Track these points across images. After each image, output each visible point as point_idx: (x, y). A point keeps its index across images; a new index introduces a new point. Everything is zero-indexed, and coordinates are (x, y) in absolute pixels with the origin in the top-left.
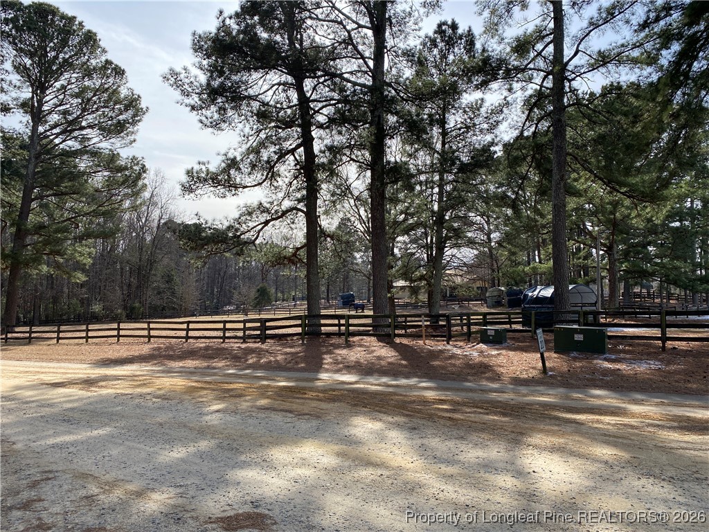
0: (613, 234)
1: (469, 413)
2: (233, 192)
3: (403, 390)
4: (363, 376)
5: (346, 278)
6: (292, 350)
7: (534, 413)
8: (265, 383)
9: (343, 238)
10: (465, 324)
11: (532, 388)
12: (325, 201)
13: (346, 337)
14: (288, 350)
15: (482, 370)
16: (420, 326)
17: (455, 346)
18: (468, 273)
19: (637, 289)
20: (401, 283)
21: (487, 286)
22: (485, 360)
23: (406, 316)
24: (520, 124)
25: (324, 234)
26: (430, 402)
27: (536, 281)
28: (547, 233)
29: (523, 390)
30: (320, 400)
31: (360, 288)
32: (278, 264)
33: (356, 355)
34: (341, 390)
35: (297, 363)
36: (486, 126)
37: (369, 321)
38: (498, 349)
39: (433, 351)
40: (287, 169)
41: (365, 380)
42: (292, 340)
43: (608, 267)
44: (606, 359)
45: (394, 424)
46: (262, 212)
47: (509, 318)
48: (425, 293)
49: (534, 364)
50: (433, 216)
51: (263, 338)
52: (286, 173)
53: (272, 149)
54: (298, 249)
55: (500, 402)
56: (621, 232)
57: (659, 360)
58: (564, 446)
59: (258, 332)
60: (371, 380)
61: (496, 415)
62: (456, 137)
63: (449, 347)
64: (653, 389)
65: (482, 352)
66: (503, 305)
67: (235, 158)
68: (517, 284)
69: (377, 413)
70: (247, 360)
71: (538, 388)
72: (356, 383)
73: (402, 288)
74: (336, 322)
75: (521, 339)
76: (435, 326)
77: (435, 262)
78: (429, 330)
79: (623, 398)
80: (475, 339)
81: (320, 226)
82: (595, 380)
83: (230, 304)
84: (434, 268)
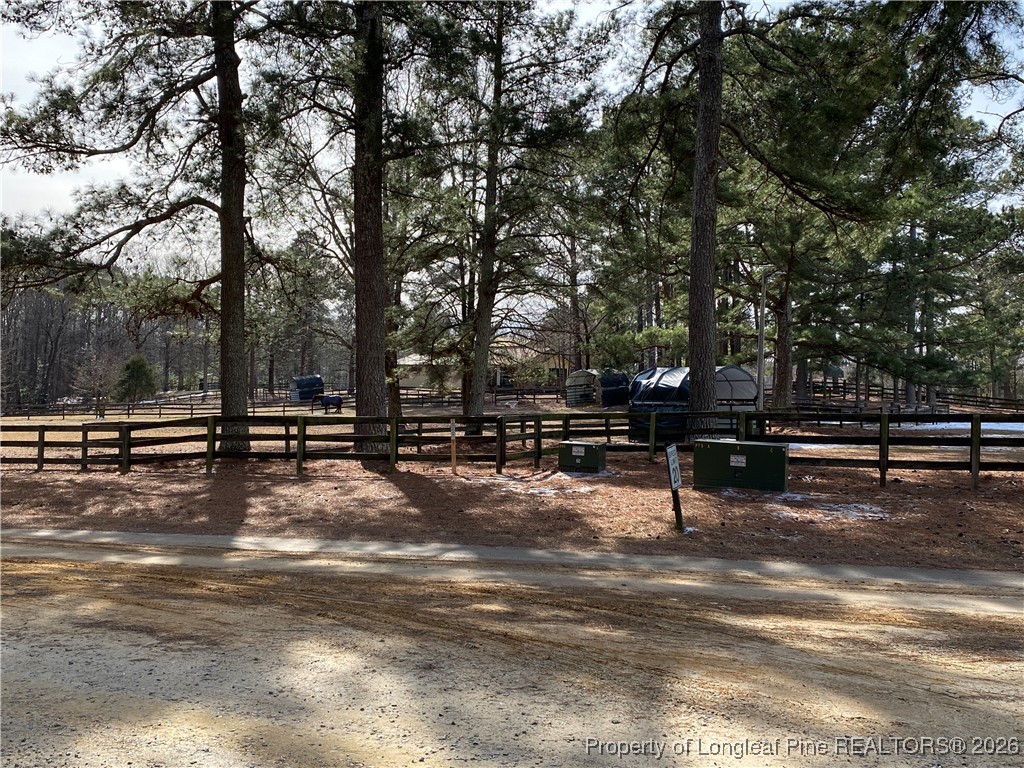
0: (787, 278)
1: (545, 620)
2: (68, 162)
3: (410, 569)
4: (329, 542)
5: (307, 345)
6: (185, 487)
7: (674, 617)
8: (114, 558)
9: (299, 266)
10: (530, 436)
11: (659, 560)
12: (261, 188)
13: (300, 459)
14: (176, 487)
15: (564, 523)
16: (448, 439)
17: (512, 477)
18: (537, 341)
19: (819, 378)
20: (413, 359)
21: (567, 367)
22: (569, 504)
23: (421, 420)
24: (639, 64)
25: (259, 255)
26: (462, 597)
27: (652, 360)
28: (676, 273)
29: (643, 563)
30: (224, 600)
31: (334, 368)
32: (163, 313)
33: (316, 496)
34: (278, 573)
35: (191, 514)
36: (576, 65)
37: (348, 429)
38: (590, 483)
39: (470, 487)
40: (182, 119)
41: (332, 550)
42: (187, 466)
43: (776, 337)
44: (786, 502)
45: (384, 656)
46: (126, 205)
47: (607, 425)
48: (456, 378)
49: (657, 510)
50: (474, 232)
51: (125, 462)
52: (179, 127)
53: (150, 75)
54: (204, 284)
55: (601, 589)
56: (803, 275)
57: (879, 503)
58: (751, 701)
59: (116, 451)
60: (345, 548)
61: (599, 624)
62: (520, 82)
63: (500, 480)
64: (876, 559)
65: (562, 488)
66: (593, 402)
67: (70, 89)
68: (619, 365)
69: (349, 630)
70: (83, 509)
71: (670, 559)
72: (312, 555)
73: (415, 369)
74: (281, 430)
75: (630, 463)
76: (474, 439)
77: (478, 320)
78: (464, 447)
79: (827, 577)
80: (549, 463)
81: (251, 240)
82: (771, 541)
83: (70, 393)
84: (475, 329)
